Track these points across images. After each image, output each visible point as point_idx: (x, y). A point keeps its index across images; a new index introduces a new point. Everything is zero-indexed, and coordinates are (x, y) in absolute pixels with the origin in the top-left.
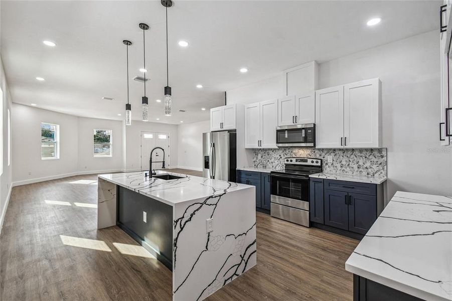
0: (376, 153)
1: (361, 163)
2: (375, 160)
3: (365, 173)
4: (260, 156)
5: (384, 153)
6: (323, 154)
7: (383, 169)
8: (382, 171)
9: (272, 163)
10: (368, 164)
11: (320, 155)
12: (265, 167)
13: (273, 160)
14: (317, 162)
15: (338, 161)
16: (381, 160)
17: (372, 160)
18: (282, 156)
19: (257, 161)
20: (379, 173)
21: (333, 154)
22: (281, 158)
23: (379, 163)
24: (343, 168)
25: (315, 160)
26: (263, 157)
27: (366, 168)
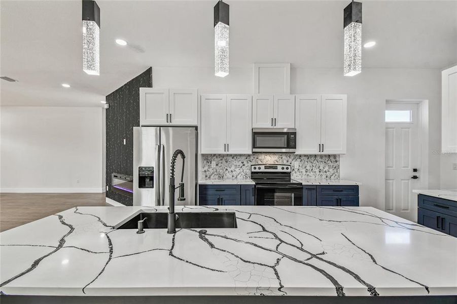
0: (332, 158)
1: (321, 168)
2: (332, 164)
3: (324, 177)
4: (214, 164)
5: (337, 159)
6: (290, 160)
7: (337, 171)
8: (336, 173)
9: (232, 171)
10: (326, 169)
11: (287, 161)
12: (221, 177)
13: (233, 168)
14: (287, 168)
15: (304, 167)
16: (336, 164)
17: (329, 165)
18: (245, 163)
19: (210, 170)
20: (334, 175)
21: (299, 160)
22: (244, 165)
23: (334, 167)
24: (308, 173)
25: (285, 167)
26: (219, 165)
27: (326, 172)
